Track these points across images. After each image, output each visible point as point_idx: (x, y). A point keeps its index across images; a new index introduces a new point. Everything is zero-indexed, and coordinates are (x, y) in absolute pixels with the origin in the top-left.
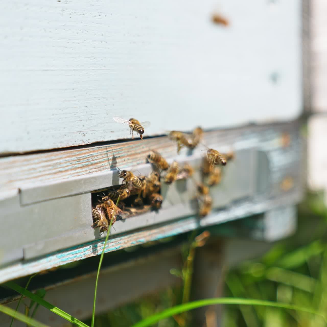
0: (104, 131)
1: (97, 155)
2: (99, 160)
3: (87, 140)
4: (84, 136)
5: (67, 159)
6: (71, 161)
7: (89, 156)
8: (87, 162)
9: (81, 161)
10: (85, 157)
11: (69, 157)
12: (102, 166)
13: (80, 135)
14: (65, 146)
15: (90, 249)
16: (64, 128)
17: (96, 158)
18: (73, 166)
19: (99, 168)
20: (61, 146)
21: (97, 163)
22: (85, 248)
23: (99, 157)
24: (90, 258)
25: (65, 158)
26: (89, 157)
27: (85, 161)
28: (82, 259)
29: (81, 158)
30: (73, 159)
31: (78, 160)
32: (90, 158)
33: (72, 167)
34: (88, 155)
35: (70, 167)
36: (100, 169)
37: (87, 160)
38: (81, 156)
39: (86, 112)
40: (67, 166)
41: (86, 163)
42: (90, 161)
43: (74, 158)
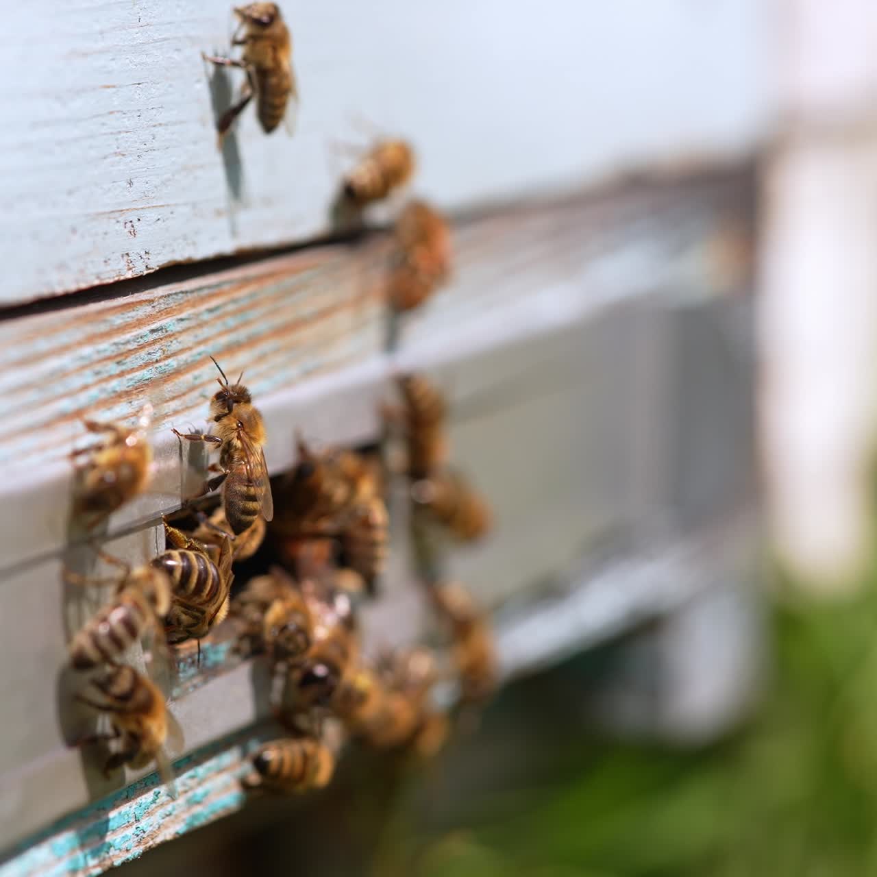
0: (194, 205)
1: (180, 332)
2: (184, 357)
3: (143, 253)
4: (133, 233)
5: (87, 351)
6: (99, 361)
7: (155, 336)
8: (147, 365)
9: (131, 362)
10: (142, 341)
11: (91, 339)
12: (192, 389)
13: (120, 227)
14: (72, 287)
15: (154, 805)
16: (70, 193)
17: (175, 346)
18: (104, 385)
19: (184, 394)
20: (61, 283)
21: (178, 372)
22: (139, 800)
23: (187, 339)
24: (155, 849)
25: (80, 344)
26: (154, 342)
27: (141, 362)
28: (130, 856)
29: (130, 347)
30: (105, 350)
31: (119, 357)
32: (157, 346)
33: (103, 390)
34: (153, 331)
35: (94, 392)
36: (187, 398)
37: (147, 358)
38: (128, 336)
39: (139, 110)
40: (85, 387)
41: (145, 374)
42: (157, 361)
43: (106, 346)
